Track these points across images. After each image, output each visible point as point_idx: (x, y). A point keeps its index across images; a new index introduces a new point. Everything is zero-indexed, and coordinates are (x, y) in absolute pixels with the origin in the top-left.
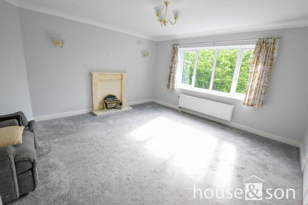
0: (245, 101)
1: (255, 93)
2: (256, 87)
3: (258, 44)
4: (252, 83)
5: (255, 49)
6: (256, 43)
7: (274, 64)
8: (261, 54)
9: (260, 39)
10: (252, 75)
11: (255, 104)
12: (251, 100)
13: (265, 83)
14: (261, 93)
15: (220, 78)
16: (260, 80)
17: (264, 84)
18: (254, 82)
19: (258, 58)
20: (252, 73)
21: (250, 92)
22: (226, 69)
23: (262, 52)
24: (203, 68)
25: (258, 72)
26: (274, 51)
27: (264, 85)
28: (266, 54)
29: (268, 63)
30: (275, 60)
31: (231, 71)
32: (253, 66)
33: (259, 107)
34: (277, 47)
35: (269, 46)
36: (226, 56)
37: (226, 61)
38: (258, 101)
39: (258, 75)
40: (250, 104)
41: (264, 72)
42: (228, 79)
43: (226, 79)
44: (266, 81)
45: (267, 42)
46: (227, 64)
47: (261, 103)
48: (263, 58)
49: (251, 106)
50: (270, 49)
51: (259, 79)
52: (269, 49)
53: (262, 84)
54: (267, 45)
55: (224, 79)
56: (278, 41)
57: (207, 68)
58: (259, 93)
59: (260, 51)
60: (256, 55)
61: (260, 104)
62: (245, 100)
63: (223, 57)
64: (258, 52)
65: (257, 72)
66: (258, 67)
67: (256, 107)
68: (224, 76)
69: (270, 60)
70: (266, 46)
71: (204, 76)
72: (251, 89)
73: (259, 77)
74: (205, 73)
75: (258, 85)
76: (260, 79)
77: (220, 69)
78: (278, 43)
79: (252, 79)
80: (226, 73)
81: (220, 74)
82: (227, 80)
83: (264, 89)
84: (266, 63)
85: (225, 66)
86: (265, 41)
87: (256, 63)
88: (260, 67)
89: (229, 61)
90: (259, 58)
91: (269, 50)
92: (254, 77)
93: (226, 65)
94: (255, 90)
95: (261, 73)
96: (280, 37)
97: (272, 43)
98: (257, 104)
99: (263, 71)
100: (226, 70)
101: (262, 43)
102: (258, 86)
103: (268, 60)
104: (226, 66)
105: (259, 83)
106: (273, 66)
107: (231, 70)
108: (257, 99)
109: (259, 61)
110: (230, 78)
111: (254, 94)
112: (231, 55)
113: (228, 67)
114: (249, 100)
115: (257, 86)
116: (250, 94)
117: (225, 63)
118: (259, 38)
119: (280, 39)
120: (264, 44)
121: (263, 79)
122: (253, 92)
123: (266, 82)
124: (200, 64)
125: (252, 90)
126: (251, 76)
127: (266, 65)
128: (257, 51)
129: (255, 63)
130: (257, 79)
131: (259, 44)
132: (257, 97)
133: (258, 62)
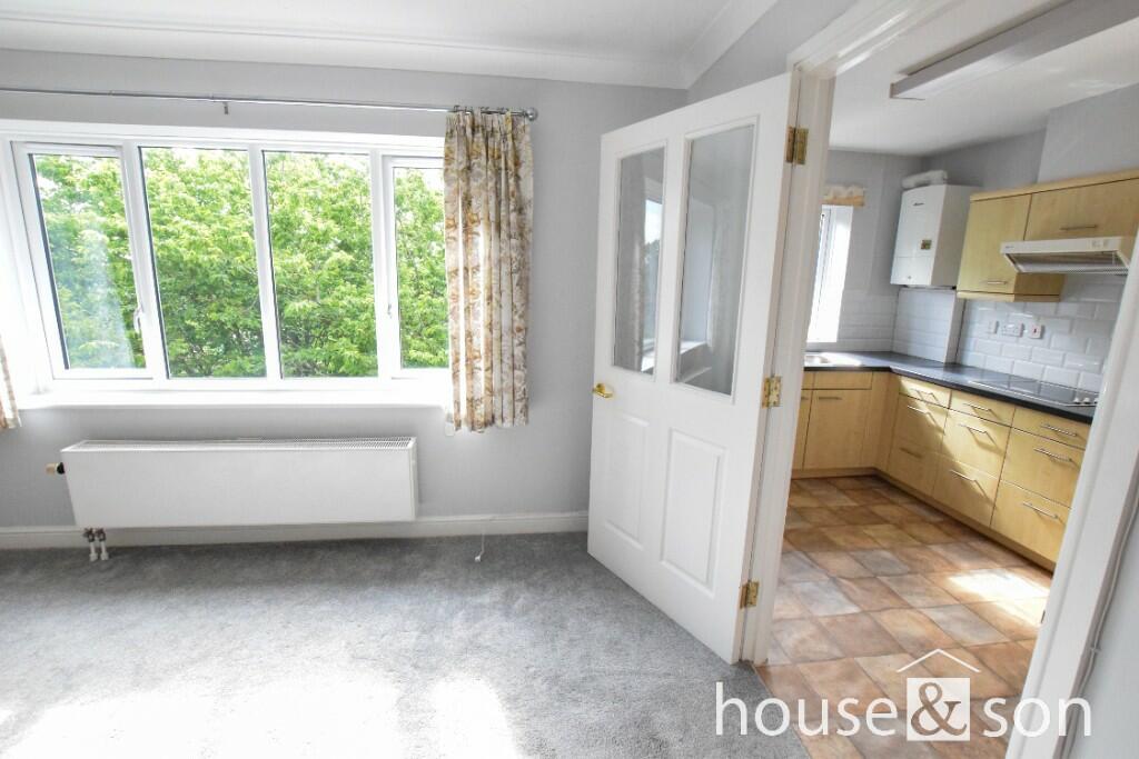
0: (459, 410)
1: (489, 365)
2: (486, 338)
3: (452, 131)
4: (467, 318)
5: (448, 159)
6: (444, 129)
7: (530, 230)
8: (474, 184)
9: (456, 109)
10: (458, 281)
11: (497, 415)
12: (480, 400)
13: (516, 317)
14: (510, 362)
15: (314, 298)
16: (494, 303)
17: (513, 321)
18: (476, 316)
19: (467, 202)
20: (456, 272)
21: (467, 365)
22: (329, 254)
23: (480, 175)
24: (214, 256)
25: (481, 268)
26: (522, 172)
27: (516, 325)
28: (496, 183)
29: (509, 224)
30: (529, 212)
31: (352, 262)
32: (454, 239)
33: (516, 424)
34: (526, 154)
35: (499, 150)
36: (314, 201)
37: (319, 220)
38: (507, 397)
39: (481, 279)
40: (482, 420)
41: (505, 268)
42: (349, 297)
43: (337, 297)
44: (517, 304)
45: (489, 129)
46: (325, 233)
47: (519, 406)
48: (487, 202)
49: (486, 424)
50: (506, 163)
51: (490, 298)
52: (503, 159)
53: (506, 322)
54: (490, 144)
55: (329, 301)
56: (528, 129)
57: (238, 254)
58: (505, 360)
59: (469, 168)
60: (455, 185)
61: (518, 411)
62: (457, 403)
63: (302, 204)
64: (462, 170)
65: (477, 268)
66: (477, 244)
67: (507, 424)
68: (327, 288)
69: (515, 210)
70: (487, 147)
71: (236, 291)
72: (469, 348)
73: (490, 288)
74: (232, 278)
75: (490, 327)
76: (494, 300)
77: (303, 256)
78: (527, 138)
79: (462, 305)
80: (332, 272)
81: (309, 281)
82: (345, 302)
83: (520, 344)
84: (504, 226)
85: (319, 241)
86: (479, 120)
87: (466, 225)
88: (483, 242)
89: (331, 223)
90: (470, 203)
91: (503, 166)
92: (470, 293)
93: (323, 238)
94: (486, 353)
95: (494, 271)
96: (529, 112)
97: (506, 134)
98: (507, 412)
99: (500, 261)
100: (328, 262)
101: (469, 131)
102: (496, 334)
103: (509, 213)
104: (326, 242)
105: (494, 317)
106: (530, 237)
107: (351, 257)
108: (501, 390)
109: (475, 218)
110: (355, 291)
111: (487, 370)
112: (333, 196)
113: (332, 246)
114: (471, 402)
115: (491, 330)
116: (471, 374)
117: (316, 229)
118: (452, 104)
119: (531, 120)
120: (479, 135)
121: (505, 300)
122: (481, 364)
123: (520, 312)
124: (192, 232)
125: (477, 354)
126: (457, 290)
127: (504, 235)
128: (454, 166)
129: (461, 226)
130: (482, 299)
131: (456, 133)
132: (502, 380)
133: (473, 222)
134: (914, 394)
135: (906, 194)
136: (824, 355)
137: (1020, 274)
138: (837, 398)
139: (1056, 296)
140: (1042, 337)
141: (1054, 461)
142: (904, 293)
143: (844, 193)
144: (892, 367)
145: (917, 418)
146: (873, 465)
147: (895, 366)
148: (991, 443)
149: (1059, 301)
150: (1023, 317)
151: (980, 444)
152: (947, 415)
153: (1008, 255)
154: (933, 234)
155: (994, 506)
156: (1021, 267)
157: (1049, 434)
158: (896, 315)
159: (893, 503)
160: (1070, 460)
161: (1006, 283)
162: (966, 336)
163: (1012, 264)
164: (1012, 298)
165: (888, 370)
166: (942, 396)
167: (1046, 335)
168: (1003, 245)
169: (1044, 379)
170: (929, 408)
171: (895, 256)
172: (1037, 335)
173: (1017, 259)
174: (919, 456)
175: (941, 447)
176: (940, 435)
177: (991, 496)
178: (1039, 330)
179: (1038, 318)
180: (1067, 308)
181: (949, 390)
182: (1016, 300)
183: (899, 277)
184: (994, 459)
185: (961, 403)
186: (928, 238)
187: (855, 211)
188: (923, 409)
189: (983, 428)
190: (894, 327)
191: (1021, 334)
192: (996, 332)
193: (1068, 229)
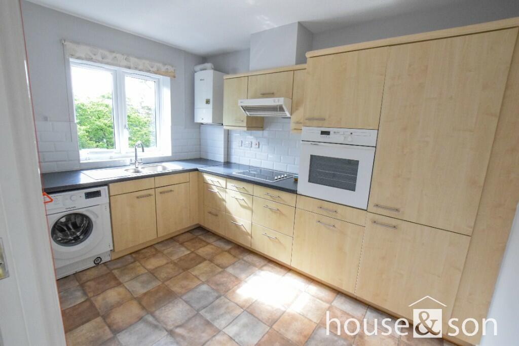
134: (210, 182)
135: (196, 74)
136: (164, 164)
137: (248, 117)
138: (171, 191)
139: (262, 128)
140: (259, 147)
141: (272, 211)
142: (202, 127)
143: (163, 69)
144: (199, 168)
145: (213, 195)
146: (197, 223)
147: (200, 167)
148: (246, 205)
149: (263, 130)
150: (250, 138)
151: (241, 206)
152: (226, 192)
153: (242, 106)
154: (210, 96)
155: (251, 237)
156: (248, 113)
157: (269, 197)
158: (200, 139)
159: (208, 244)
160: (278, 210)
161: (242, 121)
162: (230, 148)
163: (244, 111)
164: (245, 129)
165: (196, 170)
166: (222, 182)
167: (261, 146)
168: (239, 101)
169: (262, 167)
170: (218, 189)
171: (195, 107)
172: (257, 146)
173: (246, 109)
174: (217, 215)
175: (226, 210)
176: (224, 203)
177: (249, 231)
178: (258, 144)
179: (256, 138)
180: (266, 133)
181: (225, 179)
182: (247, 130)
183: (198, 120)
184: (249, 212)
185: (231, 185)
186: (208, 98)
187: (171, 80)
188: (215, 190)
189: (242, 198)
190: (200, 145)
191: (251, 146)
192: (242, 146)
193: (263, 94)
